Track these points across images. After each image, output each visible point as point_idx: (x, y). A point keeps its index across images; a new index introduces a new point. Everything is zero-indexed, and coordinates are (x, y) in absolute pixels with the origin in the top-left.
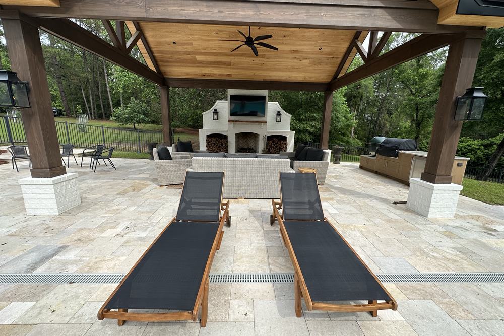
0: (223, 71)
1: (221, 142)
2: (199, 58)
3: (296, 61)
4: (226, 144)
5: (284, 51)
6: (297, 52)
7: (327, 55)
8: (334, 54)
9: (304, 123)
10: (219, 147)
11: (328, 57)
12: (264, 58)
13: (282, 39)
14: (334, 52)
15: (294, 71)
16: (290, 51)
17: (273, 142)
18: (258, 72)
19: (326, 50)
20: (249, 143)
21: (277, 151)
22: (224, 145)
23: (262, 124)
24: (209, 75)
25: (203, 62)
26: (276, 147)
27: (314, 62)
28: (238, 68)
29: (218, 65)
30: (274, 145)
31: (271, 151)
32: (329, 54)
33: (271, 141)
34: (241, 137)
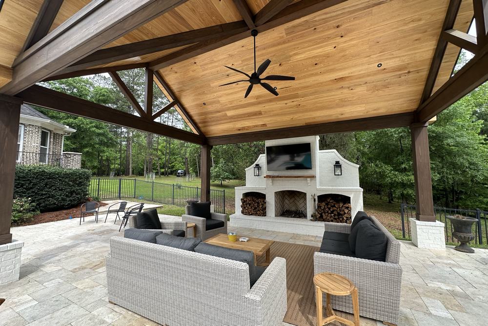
0: (256, 121)
1: (258, 203)
2: (230, 113)
3: (345, 91)
4: (263, 205)
5: (322, 83)
6: (342, 79)
7: (396, 71)
8: (410, 66)
9: (408, 173)
10: (255, 208)
11: (400, 73)
12: (298, 98)
13: (313, 68)
14: (408, 64)
15: (346, 106)
16: (331, 80)
17: (327, 204)
18: (296, 116)
19: (390, 64)
20: (299, 204)
21: (335, 219)
22: (260, 206)
23: (309, 179)
24: (243, 128)
25: (234, 116)
26: (332, 212)
27: (376, 86)
28: (271, 116)
29: (249, 116)
30: (329, 209)
31: (324, 217)
32: (400, 68)
33: (324, 204)
34: (286, 196)
